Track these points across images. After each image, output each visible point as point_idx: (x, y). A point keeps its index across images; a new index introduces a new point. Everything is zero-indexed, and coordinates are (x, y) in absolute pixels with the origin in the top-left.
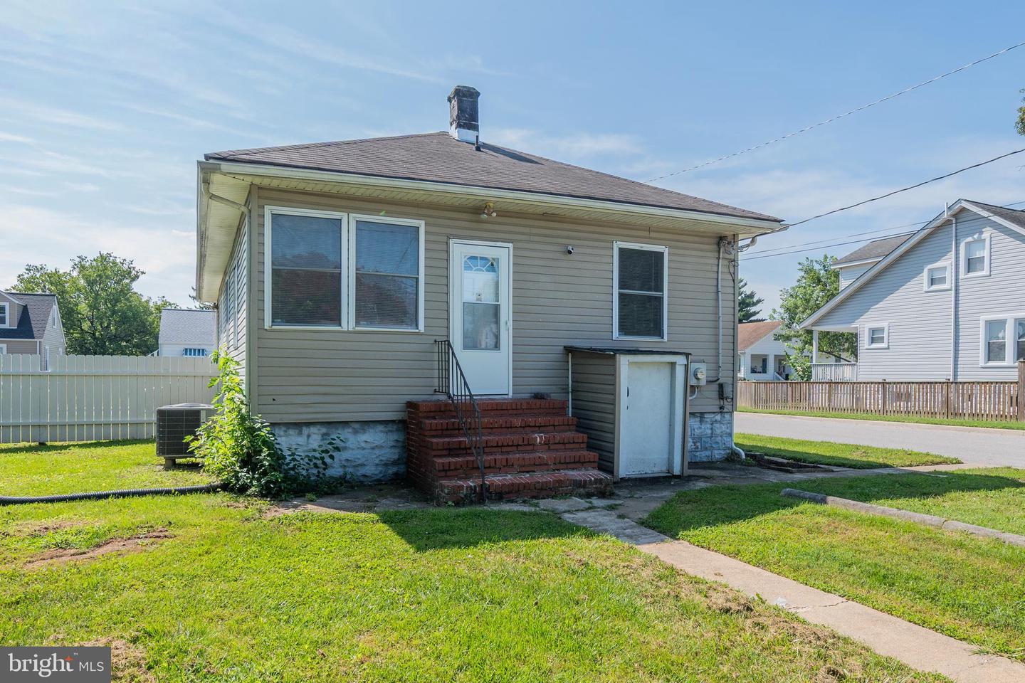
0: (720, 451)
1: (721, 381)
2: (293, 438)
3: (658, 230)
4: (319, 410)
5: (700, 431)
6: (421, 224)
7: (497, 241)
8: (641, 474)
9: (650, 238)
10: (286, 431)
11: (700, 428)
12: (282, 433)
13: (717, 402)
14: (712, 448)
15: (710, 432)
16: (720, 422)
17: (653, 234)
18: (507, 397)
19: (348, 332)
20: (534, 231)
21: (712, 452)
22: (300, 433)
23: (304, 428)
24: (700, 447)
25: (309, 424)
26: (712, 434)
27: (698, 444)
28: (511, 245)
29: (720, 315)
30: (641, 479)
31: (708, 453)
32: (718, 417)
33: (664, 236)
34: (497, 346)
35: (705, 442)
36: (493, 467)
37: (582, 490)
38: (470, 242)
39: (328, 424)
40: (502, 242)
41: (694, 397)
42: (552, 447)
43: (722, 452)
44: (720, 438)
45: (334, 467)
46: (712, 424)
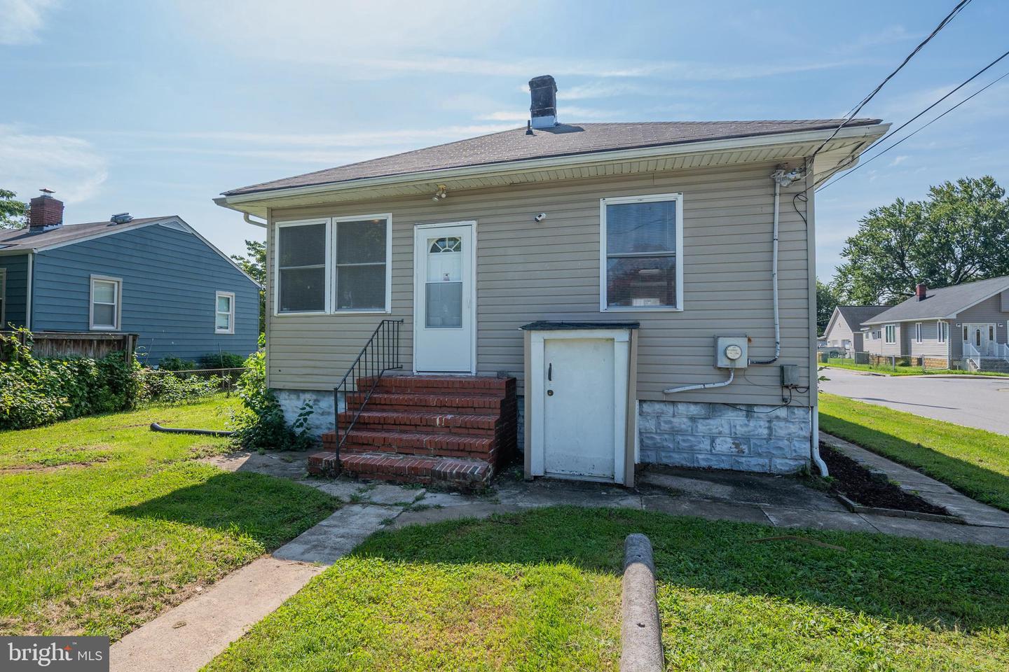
0: (787, 461)
1: (780, 362)
2: (294, 401)
3: (667, 174)
4: (310, 380)
5: (745, 429)
6: (389, 217)
7: (460, 221)
8: (574, 475)
9: (656, 186)
10: (289, 396)
11: (747, 425)
12: (287, 397)
13: (779, 392)
14: (770, 456)
15: (765, 432)
16: (786, 420)
17: (657, 182)
18: (469, 374)
19: (331, 316)
20: (501, 204)
21: (770, 461)
22: (298, 398)
23: (301, 394)
24: (746, 451)
25: (304, 391)
26: (770, 434)
27: (744, 447)
28: (474, 223)
29: (775, 271)
30: (567, 481)
31: (761, 461)
32: (782, 412)
33: (673, 181)
34: (459, 324)
35: (755, 444)
36: (370, 445)
37: (443, 482)
38: (433, 225)
39: (319, 391)
40: (466, 220)
41: (729, 382)
42: (453, 431)
43: (792, 463)
44: (786, 442)
45: (321, 428)
46: (770, 422)
